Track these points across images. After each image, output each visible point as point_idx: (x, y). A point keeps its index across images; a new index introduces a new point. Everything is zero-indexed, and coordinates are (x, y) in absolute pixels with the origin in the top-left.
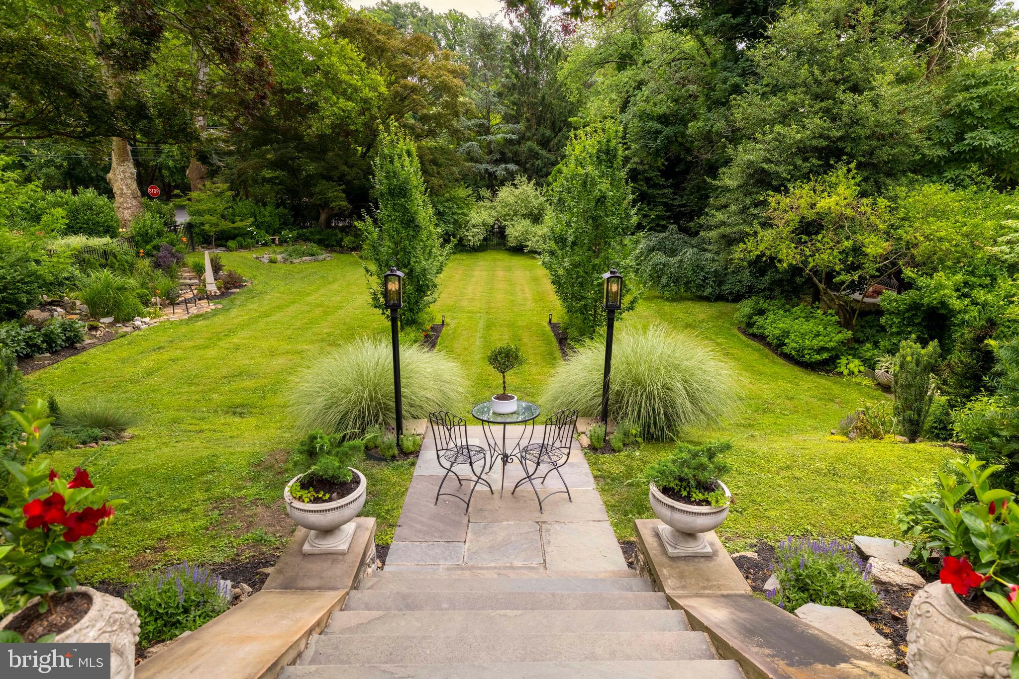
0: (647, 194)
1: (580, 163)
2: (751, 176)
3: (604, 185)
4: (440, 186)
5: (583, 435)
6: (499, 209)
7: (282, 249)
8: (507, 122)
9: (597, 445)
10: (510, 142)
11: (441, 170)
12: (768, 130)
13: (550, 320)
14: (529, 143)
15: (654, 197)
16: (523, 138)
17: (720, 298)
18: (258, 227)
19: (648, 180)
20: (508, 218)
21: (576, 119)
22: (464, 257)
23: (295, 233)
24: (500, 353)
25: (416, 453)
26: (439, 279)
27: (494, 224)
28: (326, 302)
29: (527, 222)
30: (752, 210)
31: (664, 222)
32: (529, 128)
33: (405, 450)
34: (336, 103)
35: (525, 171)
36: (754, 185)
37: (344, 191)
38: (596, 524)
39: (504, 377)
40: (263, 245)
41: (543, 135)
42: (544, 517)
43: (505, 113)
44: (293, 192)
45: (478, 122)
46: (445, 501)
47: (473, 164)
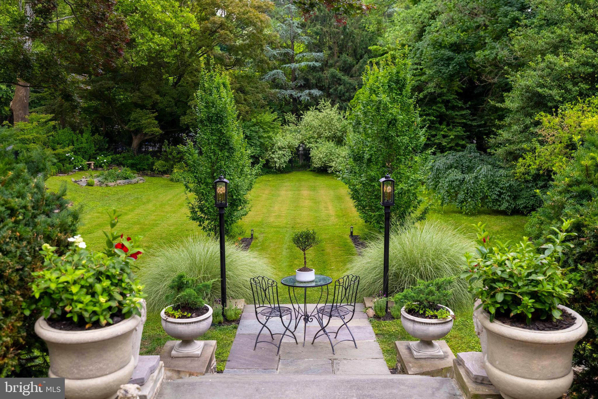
0: (447, 116)
1: (373, 91)
2: (530, 99)
3: (395, 110)
4: (247, 112)
5: (370, 309)
6: (303, 132)
7: (98, 173)
8: (311, 51)
9: (380, 314)
10: (314, 69)
11: (248, 97)
12: (540, 60)
13: (352, 233)
14: (332, 70)
15: (453, 118)
16: (326, 65)
17: (516, 212)
18: (75, 153)
19: (446, 103)
20: (312, 140)
21: (375, 47)
22: (270, 178)
23: (110, 158)
24: (301, 236)
25: (237, 321)
26: (250, 196)
27: (299, 146)
28: (142, 221)
29: (332, 144)
30: (531, 129)
31: (464, 142)
32: (331, 55)
33: (228, 318)
34: (152, 39)
35: (329, 95)
36: (532, 108)
37: (156, 118)
38: (374, 360)
39: (305, 254)
40: (80, 170)
41: (345, 62)
42: (335, 357)
43: (309, 43)
44: (106, 120)
45: (283, 51)
46: (261, 348)
47: (277, 90)
